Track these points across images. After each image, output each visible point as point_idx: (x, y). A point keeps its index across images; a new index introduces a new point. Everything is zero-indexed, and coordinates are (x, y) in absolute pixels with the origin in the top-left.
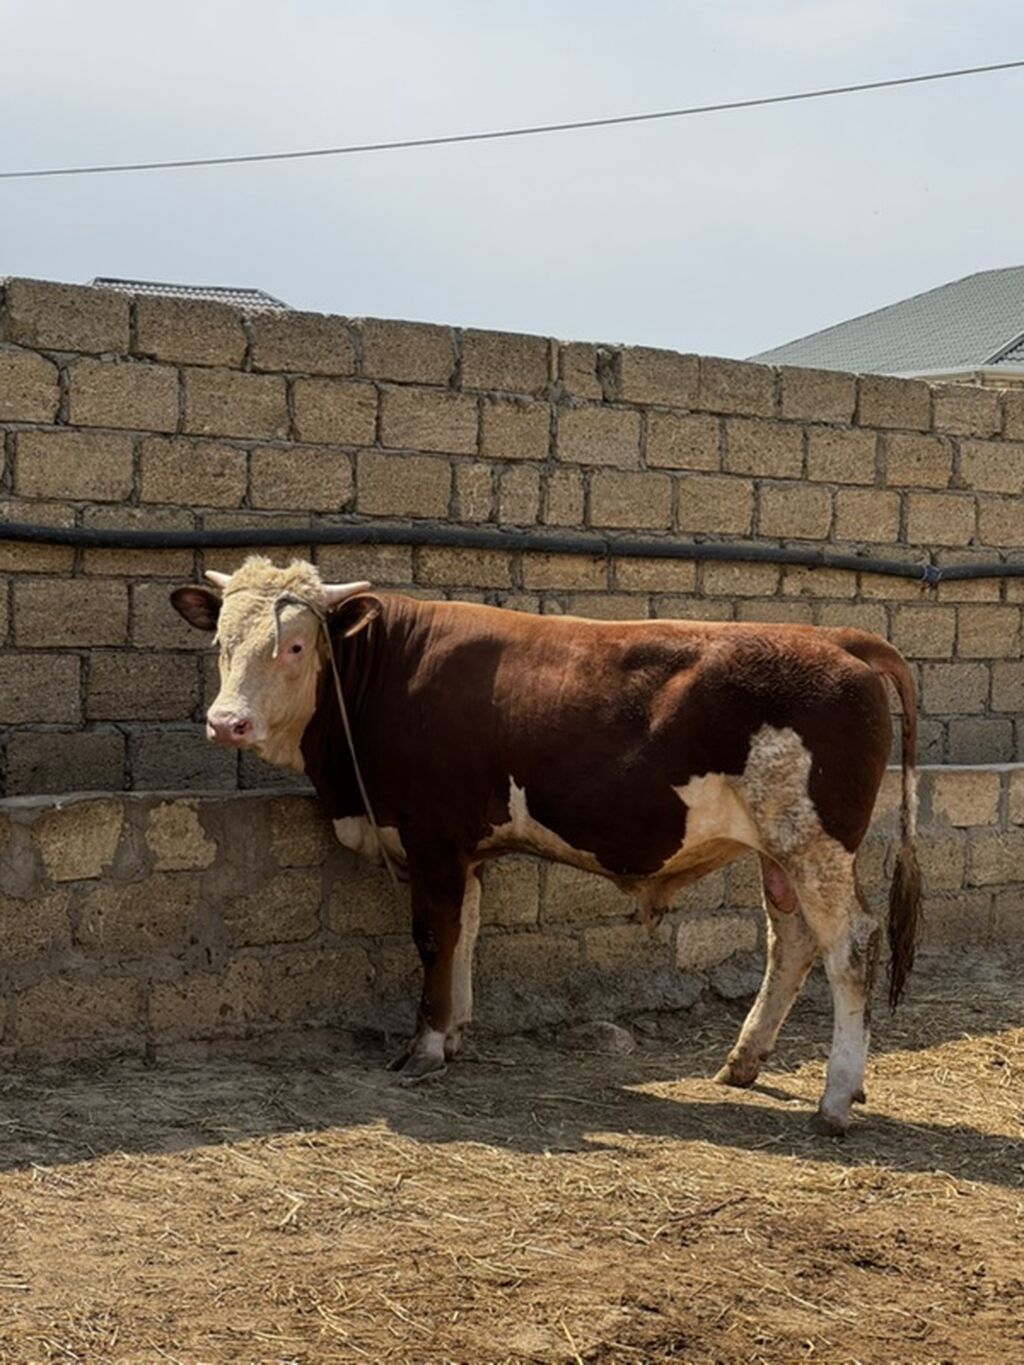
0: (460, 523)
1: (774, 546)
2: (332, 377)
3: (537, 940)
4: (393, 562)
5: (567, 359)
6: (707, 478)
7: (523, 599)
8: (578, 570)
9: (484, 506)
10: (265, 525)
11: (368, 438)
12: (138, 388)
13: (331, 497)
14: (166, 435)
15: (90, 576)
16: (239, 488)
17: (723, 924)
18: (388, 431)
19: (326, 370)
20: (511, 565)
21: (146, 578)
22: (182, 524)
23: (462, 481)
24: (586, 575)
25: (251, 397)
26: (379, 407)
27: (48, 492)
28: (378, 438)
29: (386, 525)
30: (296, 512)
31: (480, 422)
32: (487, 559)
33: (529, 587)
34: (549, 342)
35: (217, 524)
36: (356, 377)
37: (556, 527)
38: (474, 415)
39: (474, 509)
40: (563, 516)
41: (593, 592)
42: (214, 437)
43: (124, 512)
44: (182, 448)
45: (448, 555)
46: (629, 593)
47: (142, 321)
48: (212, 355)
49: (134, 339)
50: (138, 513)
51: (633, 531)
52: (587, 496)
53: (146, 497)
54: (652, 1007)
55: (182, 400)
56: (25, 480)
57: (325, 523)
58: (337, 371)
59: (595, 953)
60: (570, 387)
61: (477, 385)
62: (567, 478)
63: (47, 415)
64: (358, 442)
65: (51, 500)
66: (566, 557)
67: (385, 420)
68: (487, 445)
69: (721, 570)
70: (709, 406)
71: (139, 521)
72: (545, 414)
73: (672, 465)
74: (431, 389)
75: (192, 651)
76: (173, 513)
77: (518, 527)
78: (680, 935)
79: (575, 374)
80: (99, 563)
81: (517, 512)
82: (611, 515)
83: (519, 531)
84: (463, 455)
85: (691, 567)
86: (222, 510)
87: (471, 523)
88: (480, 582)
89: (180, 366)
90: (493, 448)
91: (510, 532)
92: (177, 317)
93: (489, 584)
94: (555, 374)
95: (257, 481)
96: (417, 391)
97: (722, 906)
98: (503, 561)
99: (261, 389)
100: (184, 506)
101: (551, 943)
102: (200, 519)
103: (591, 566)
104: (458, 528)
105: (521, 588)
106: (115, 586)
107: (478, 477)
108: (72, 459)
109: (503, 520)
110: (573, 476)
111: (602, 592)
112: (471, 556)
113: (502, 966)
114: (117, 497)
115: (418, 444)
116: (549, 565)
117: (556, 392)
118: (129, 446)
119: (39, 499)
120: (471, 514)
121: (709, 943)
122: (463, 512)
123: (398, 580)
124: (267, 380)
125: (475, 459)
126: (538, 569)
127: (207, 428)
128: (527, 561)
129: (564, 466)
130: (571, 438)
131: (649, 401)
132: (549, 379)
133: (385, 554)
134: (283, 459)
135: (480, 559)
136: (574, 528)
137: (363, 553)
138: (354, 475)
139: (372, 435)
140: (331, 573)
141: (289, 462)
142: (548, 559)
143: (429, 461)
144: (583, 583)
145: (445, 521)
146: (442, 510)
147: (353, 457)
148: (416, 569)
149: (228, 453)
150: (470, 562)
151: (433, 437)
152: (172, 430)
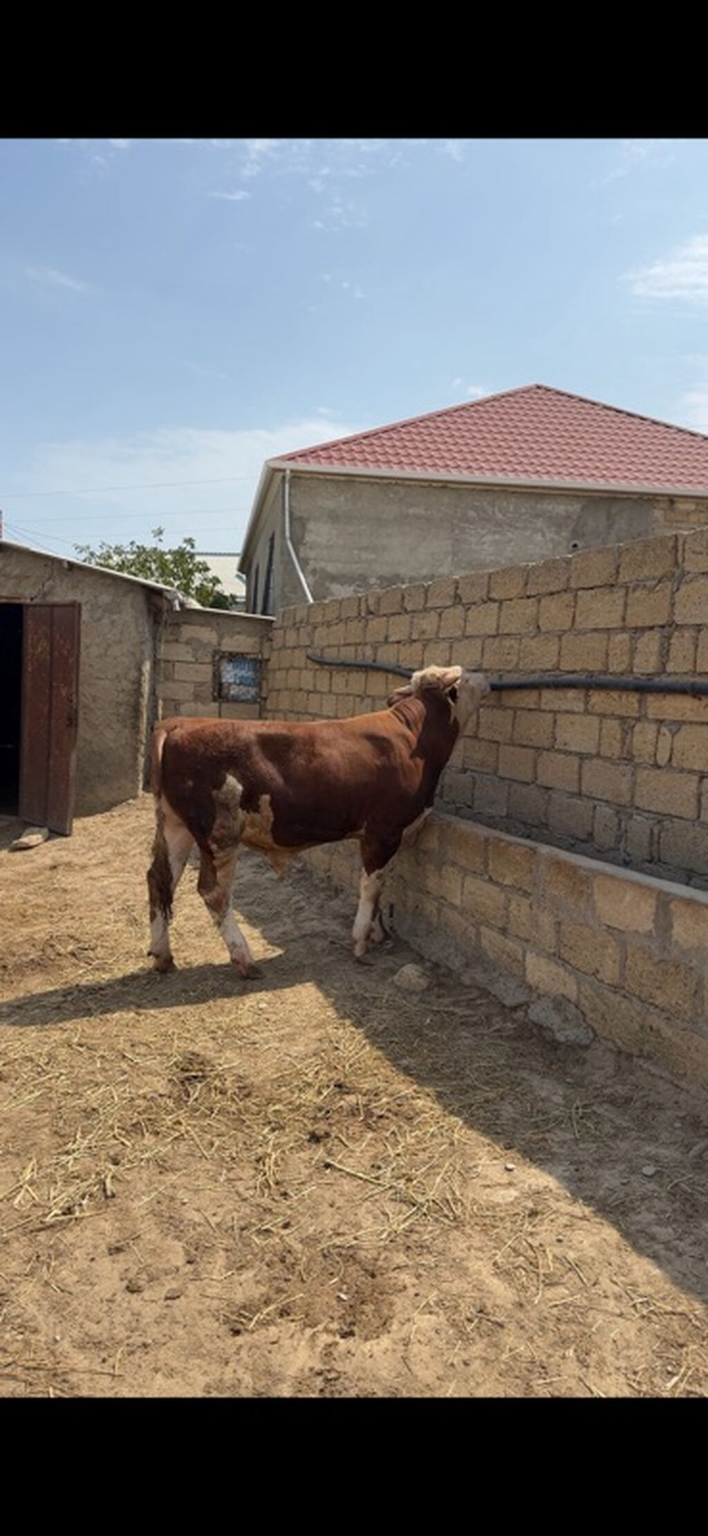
0: (611, 674)
2: (557, 592)
4: (575, 699)
5: (688, 545)
7: (646, 725)
8: (688, 706)
9: (623, 662)
11: (567, 626)
13: (548, 662)
14: (493, 637)
18: (578, 619)
20: (640, 702)
23: (611, 646)
24: (692, 710)
26: (575, 607)
30: (533, 672)
31: (626, 605)
32: (624, 697)
33: (650, 716)
34: (677, 536)
37: (676, 674)
38: (623, 601)
39: (617, 664)
40: (679, 664)
41: (695, 723)
45: (603, 694)
49: (489, 592)
52: (696, 648)
55: (498, 619)
57: (545, 677)
58: (558, 588)
61: (628, 579)
62: (683, 636)
63: (460, 633)
64: (563, 628)
66: (677, 696)
67: (577, 614)
68: (628, 620)
72: (668, 592)
74: (601, 589)
76: (492, 675)
77: (642, 674)
79: (693, 555)
81: (646, 663)
83: (643, 678)
84: (613, 628)
86: (509, 672)
88: (619, 713)
89: (501, 602)
90: (632, 622)
91: (639, 678)
93: (625, 714)
94: (681, 560)
96: (593, 592)
98: (633, 698)
102: (501, 677)
103: (696, 702)
104: (609, 677)
105: (646, 718)
107: (620, 642)
110: (686, 635)
112: (615, 695)
116: (664, 702)
117: (678, 572)
123: (576, 709)
125: (623, 629)
126: (656, 704)
128: (650, 698)
129: (679, 627)
130: (685, 606)
133: (571, 694)
135: (620, 697)
136: (686, 673)
137: (560, 694)
138: (560, 647)
139: (569, 624)
140: (546, 704)
141: (533, 643)
142: (664, 696)
143: (595, 635)
144: (690, 716)
145: (601, 672)
146: (599, 666)
147: (560, 637)
148: (587, 703)
149: (513, 642)
150: (614, 700)
151: (598, 620)
152: (494, 633)
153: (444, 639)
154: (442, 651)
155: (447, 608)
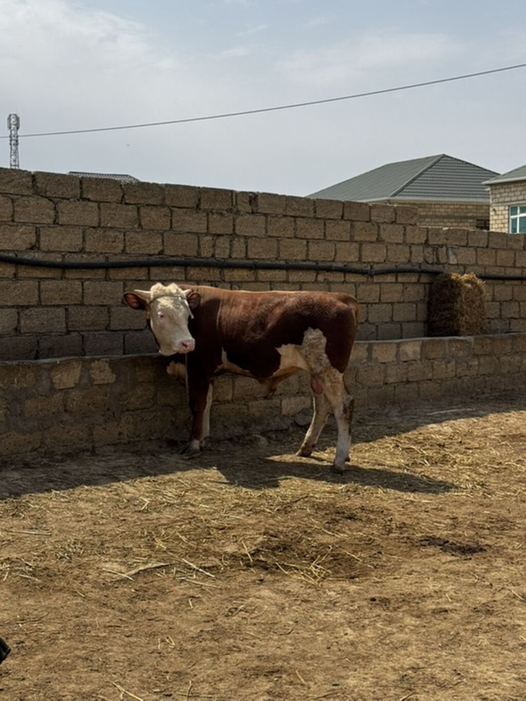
0: (202, 258)
1: (314, 264)
2: (154, 206)
3: (232, 406)
4: (178, 272)
5: (238, 198)
6: (290, 240)
7: (225, 284)
8: (244, 274)
9: (210, 252)
10: (131, 259)
11: (168, 228)
12: (83, 211)
13: (154, 249)
14: (94, 227)
15: (68, 279)
16: (121, 246)
17: (298, 399)
18: (174, 225)
19: (152, 203)
20: (220, 272)
21: (88, 279)
22: (101, 259)
23: (202, 243)
24: (247, 276)
25: (125, 213)
26: (171, 216)
27: (52, 249)
28: (171, 227)
29: (175, 259)
30: (142, 255)
31: (208, 220)
32: (211, 271)
33: (227, 280)
34: (232, 191)
35: (113, 260)
36: (163, 205)
37: (236, 258)
38: (206, 219)
39: (206, 253)
40: (238, 255)
41: (249, 282)
42: (112, 228)
43: (79, 256)
44: (100, 232)
45: (197, 269)
46: (263, 282)
47: (84, 186)
48: (110, 198)
49: (82, 193)
50: (85, 256)
51: (263, 259)
52: (247, 247)
53: (87, 250)
54: (274, 429)
55: (99, 215)
56: (44, 245)
57: (153, 259)
58: (155, 203)
59: (253, 410)
60: (240, 208)
61: (207, 207)
62: (239, 241)
63: (50, 221)
64: (164, 229)
65: (53, 252)
66: (240, 269)
67: (173, 221)
68: (210, 229)
69: (295, 273)
70: (290, 214)
71: (85, 259)
72: (231, 218)
73: (277, 235)
74: (189, 210)
75: (106, 306)
76: (98, 256)
77: (222, 259)
78: (283, 403)
79: (242, 203)
80: (70, 274)
81: (222, 253)
82: (256, 254)
83: (223, 260)
84: (202, 233)
85: (284, 272)
86: (116, 254)
87: (205, 258)
88: (209, 279)
89: (99, 202)
90: (213, 230)
91: (219, 261)
92: (97, 184)
93: (213, 280)
94: (234, 204)
95: (128, 244)
96: (185, 210)
97: (298, 393)
98: (217, 271)
99: (128, 210)
100: (101, 253)
101: (237, 407)
102: (107, 258)
103: (249, 272)
104: (201, 260)
105: (224, 281)
106: (77, 282)
107: (207, 241)
108: (60, 237)
109: (217, 256)
110: (242, 240)
111: (252, 282)
112: (206, 269)
113: (220, 416)
114: (77, 250)
115: (186, 230)
116: (233, 273)
117: (235, 210)
118: (81, 231)
119: (49, 252)
120: (205, 254)
121: (293, 406)
122: (202, 254)
123: (180, 279)
124: (130, 207)
125: (206, 234)
126: (230, 274)
127: (109, 225)
128: (226, 271)
129: (238, 236)
130: (241, 226)
131: (268, 212)
132: (232, 205)
133: (175, 269)
134: (137, 235)
135: (209, 271)
136: (242, 259)
137: (167, 269)
138: (163, 241)
139: (169, 226)
140: (155, 276)
141: (139, 236)
142: (233, 270)
143: (190, 235)
144: (246, 278)
145: (196, 257)
146: (195, 253)
147: (162, 235)
148: (186, 275)
149: (117, 234)
150: (206, 272)
151: (191, 227)
152: (96, 225)
153: (24, 223)
154: (22, 233)
155: (23, 196)
